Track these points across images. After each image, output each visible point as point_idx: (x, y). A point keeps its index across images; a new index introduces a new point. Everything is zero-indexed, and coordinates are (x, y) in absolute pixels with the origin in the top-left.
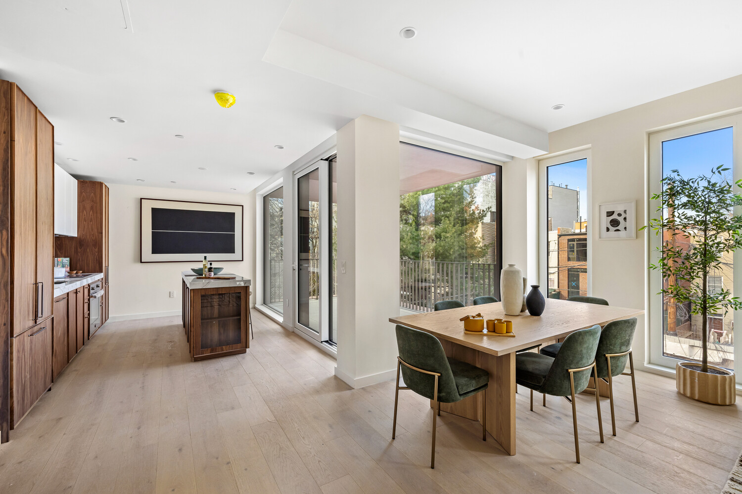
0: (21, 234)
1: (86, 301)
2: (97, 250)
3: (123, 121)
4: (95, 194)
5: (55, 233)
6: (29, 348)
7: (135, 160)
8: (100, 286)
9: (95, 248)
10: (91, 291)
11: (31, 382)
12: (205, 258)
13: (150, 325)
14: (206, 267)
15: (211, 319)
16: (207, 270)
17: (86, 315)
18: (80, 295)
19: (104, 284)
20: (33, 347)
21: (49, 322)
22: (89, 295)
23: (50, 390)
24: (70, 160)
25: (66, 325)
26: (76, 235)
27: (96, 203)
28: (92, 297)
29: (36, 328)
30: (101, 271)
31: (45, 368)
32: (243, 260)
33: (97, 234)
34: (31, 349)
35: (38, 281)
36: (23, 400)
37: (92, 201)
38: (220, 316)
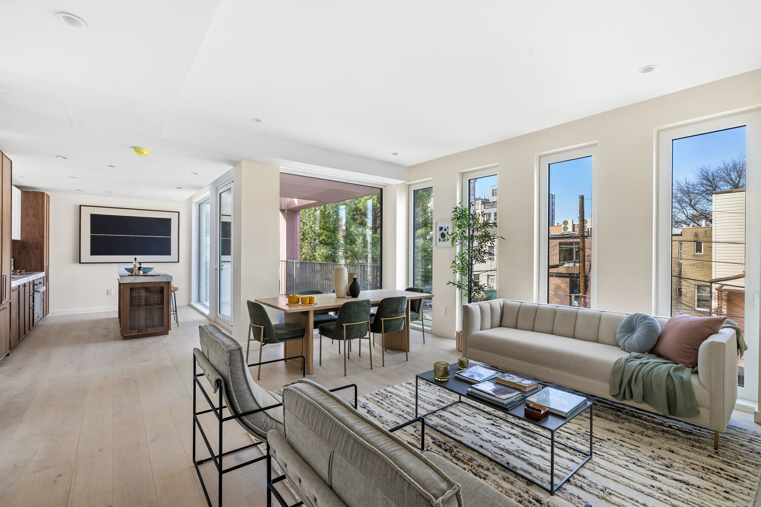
1: (31, 294)
2: (39, 251)
4: (37, 202)
5: (12, 238)
7: (75, 178)
8: (42, 282)
9: (37, 250)
10: (36, 287)
12: (135, 259)
13: (88, 318)
14: (136, 267)
15: (138, 306)
16: (137, 269)
17: (31, 306)
18: (27, 288)
19: (45, 282)
21: (8, 306)
22: (33, 290)
23: (8, 355)
26: (19, 239)
27: (38, 211)
28: (36, 291)
29: (2, 307)
30: (42, 270)
32: (178, 262)
33: (39, 237)
35: (3, 275)
37: (35, 209)
38: (146, 305)
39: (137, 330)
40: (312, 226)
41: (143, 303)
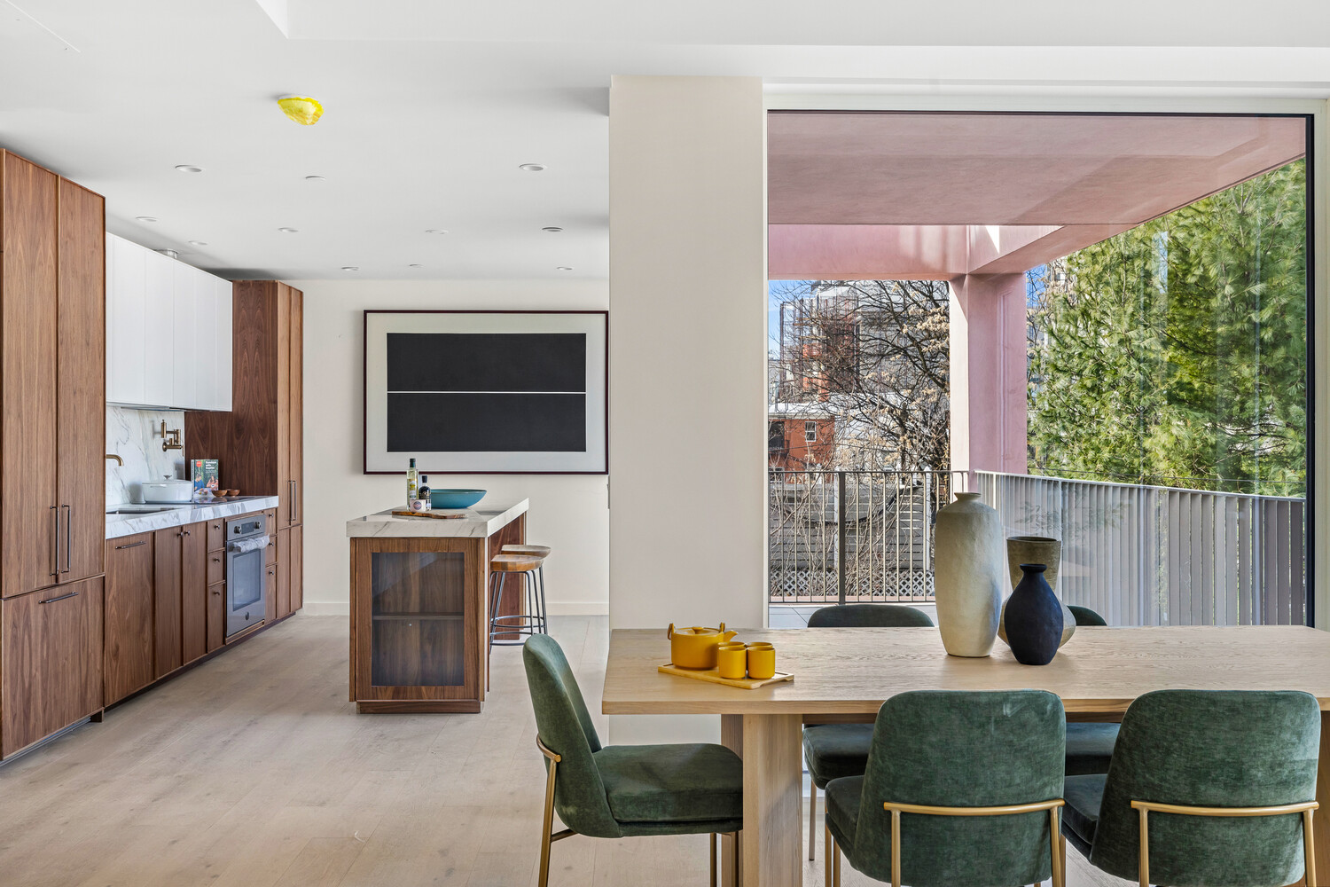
0: (20, 416)
2: (266, 441)
3: (199, 170)
4: (263, 310)
6: (40, 624)
7: (293, 231)
9: (263, 438)
10: (232, 537)
11: (44, 690)
14: (412, 487)
15: (403, 614)
16: (415, 493)
19: (284, 523)
20: (51, 625)
21: (92, 584)
22: (224, 545)
23: (97, 719)
24: (194, 243)
25: (148, 599)
26: (230, 409)
28: (232, 548)
29: (57, 592)
30: (274, 491)
31: (84, 672)
32: (606, 472)
33: (266, 404)
34: (46, 628)
35: (59, 504)
36: (27, 717)
37: (259, 328)
38: (422, 612)
39: (390, 689)
40: (1132, 334)
41: (414, 603)
